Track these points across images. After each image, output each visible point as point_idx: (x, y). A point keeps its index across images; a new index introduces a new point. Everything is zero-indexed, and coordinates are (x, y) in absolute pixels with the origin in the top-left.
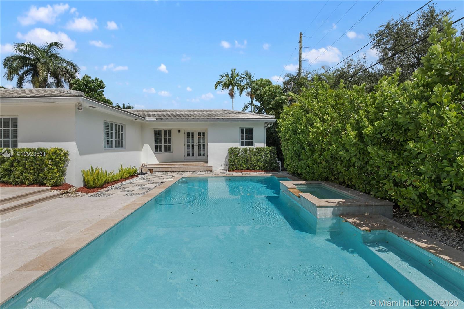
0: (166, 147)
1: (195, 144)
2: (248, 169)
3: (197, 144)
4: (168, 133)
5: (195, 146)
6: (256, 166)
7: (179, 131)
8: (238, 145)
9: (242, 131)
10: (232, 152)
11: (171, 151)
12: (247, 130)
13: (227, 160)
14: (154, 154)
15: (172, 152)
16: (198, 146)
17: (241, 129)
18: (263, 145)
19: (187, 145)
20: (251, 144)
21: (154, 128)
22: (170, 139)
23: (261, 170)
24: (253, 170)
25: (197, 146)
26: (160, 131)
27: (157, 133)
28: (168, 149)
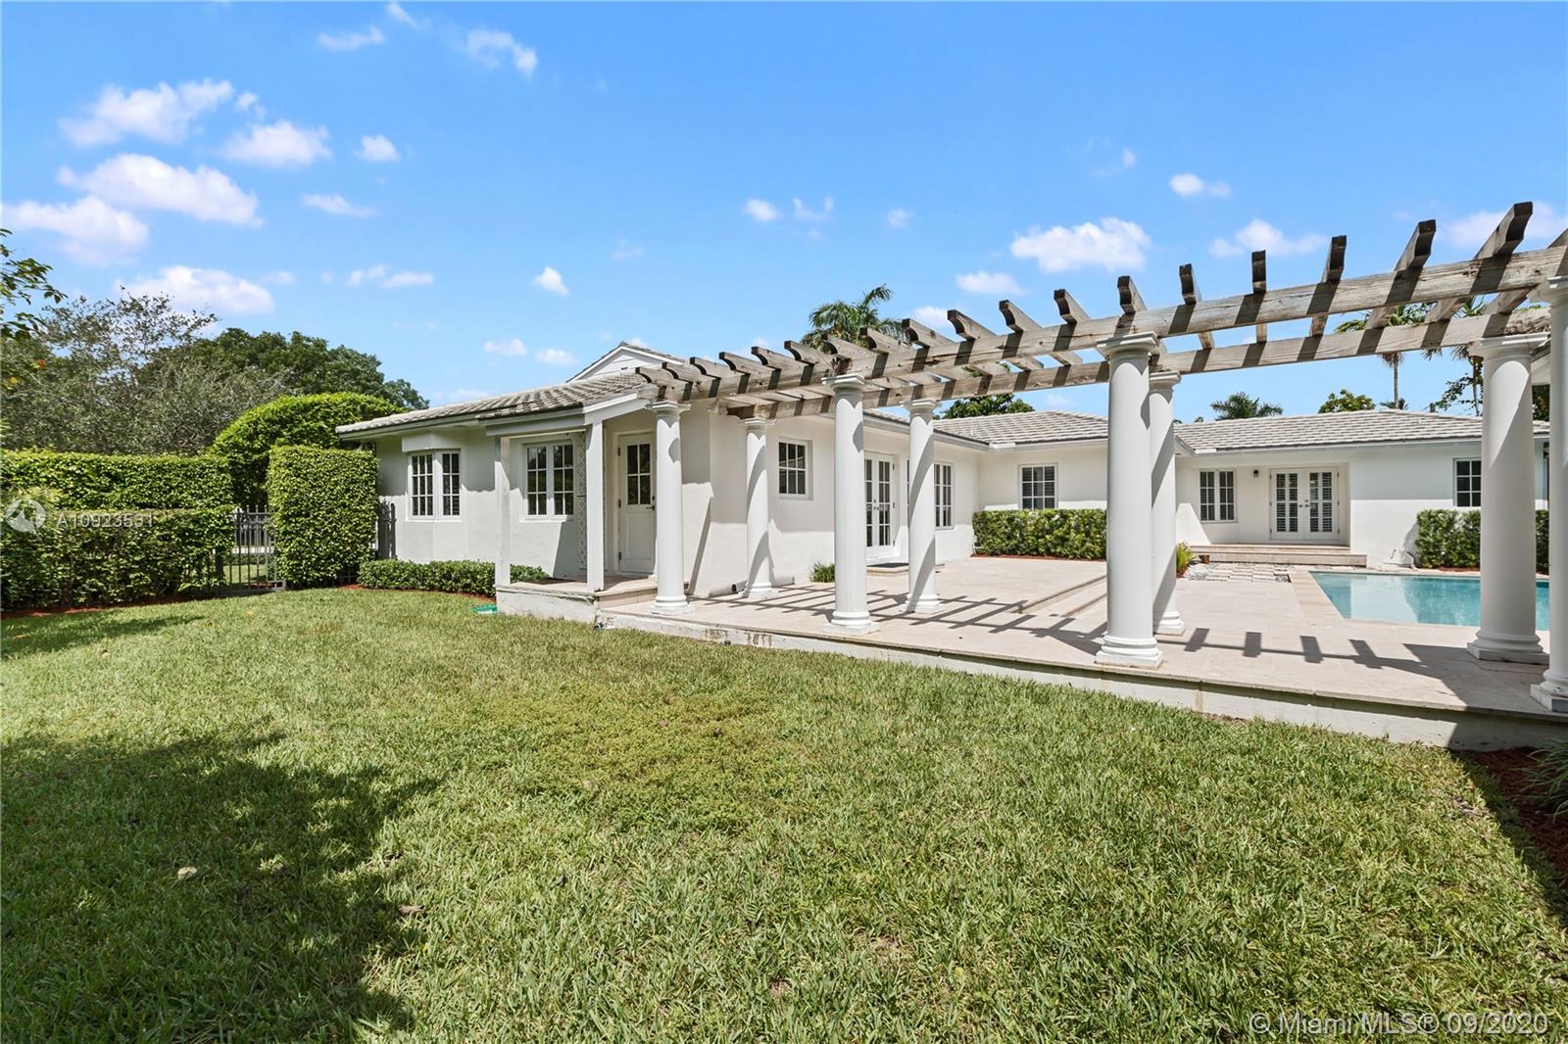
0: (1223, 508)
1: (1300, 501)
3: (1307, 501)
4: (1227, 478)
5: (1301, 506)
7: (1256, 472)
8: (1449, 505)
9: (1461, 468)
10: (1428, 520)
13: (1412, 542)
14: (1201, 524)
16: (1309, 509)
17: (1458, 463)
19: (1278, 505)
22: (1231, 491)
25: (1307, 506)
26: (1211, 475)
27: (1206, 478)
28: (1228, 513)
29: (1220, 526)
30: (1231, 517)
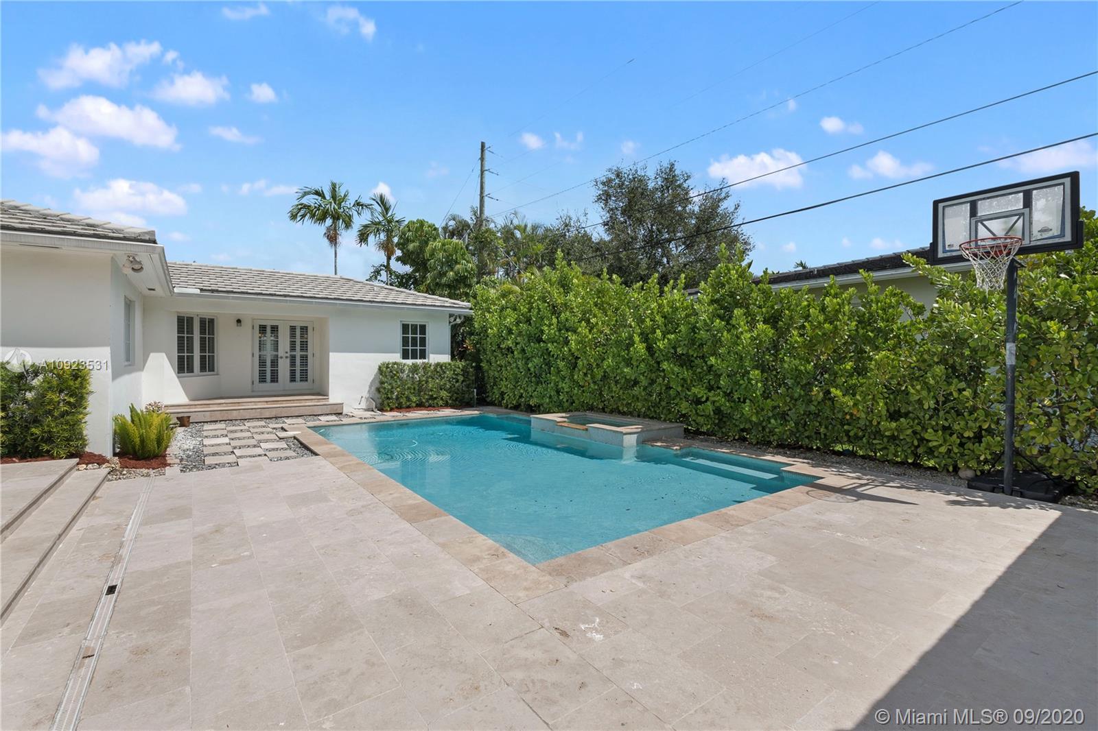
0: (203, 358)
1: (281, 353)
2: (420, 406)
3: (287, 353)
4: (208, 325)
5: (281, 358)
6: (436, 398)
8: (396, 357)
9: (405, 328)
10: (386, 371)
11: (216, 370)
12: (414, 327)
13: (373, 388)
14: (178, 377)
15: (217, 374)
16: (288, 360)
17: (403, 324)
18: (445, 358)
19: (260, 356)
20: (423, 356)
21: (178, 312)
22: (212, 341)
23: (447, 405)
24: (430, 406)
25: (287, 357)
26: (190, 320)
27: (184, 324)
28: (208, 365)
29: (199, 380)
30: (212, 369)
